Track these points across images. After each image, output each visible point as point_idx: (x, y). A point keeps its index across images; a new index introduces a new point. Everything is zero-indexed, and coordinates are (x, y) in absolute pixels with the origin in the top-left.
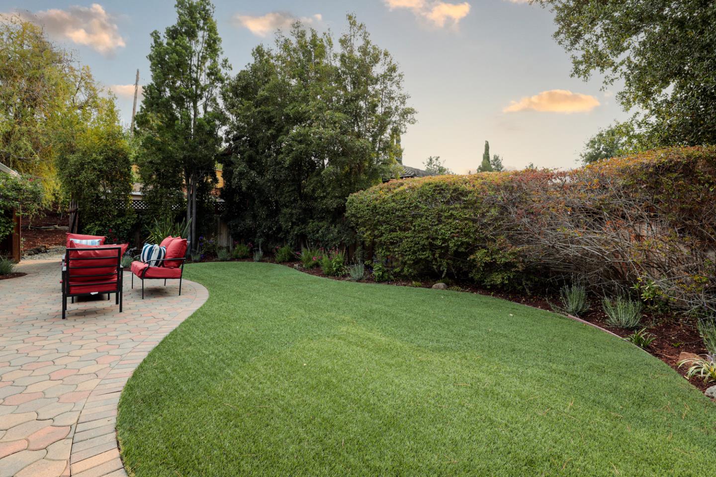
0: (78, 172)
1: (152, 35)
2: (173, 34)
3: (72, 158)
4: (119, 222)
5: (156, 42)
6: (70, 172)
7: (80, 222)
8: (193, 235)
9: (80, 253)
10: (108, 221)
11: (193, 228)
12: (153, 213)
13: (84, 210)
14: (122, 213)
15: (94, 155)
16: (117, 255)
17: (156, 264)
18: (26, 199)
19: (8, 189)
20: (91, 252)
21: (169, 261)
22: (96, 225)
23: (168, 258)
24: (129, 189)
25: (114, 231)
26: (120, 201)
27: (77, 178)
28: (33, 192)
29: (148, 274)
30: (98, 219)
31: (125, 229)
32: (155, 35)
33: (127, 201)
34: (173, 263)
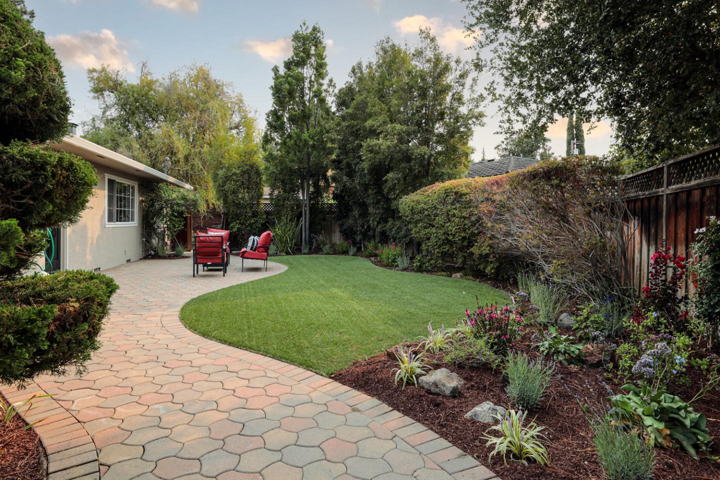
0: (224, 183)
1: (273, 69)
2: (288, 65)
3: (221, 173)
4: (253, 221)
5: (276, 74)
6: (219, 184)
7: (227, 221)
8: (307, 232)
9: (201, 238)
10: (245, 220)
11: (307, 227)
12: (277, 214)
13: (229, 212)
14: (255, 214)
15: (234, 170)
16: (221, 241)
17: (251, 249)
18: (190, 205)
19: (179, 199)
20: (207, 238)
21: (260, 247)
22: (237, 223)
23: (259, 245)
24: (260, 195)
25: (249, 228)
26: (253, 204)
27: (223, 188)
28: (194, 201)
29: (246, 255)
30: (238, 219)
31: (257, 227)
32: (276, 70)
33: (258, 204)
34: (261, 249)
